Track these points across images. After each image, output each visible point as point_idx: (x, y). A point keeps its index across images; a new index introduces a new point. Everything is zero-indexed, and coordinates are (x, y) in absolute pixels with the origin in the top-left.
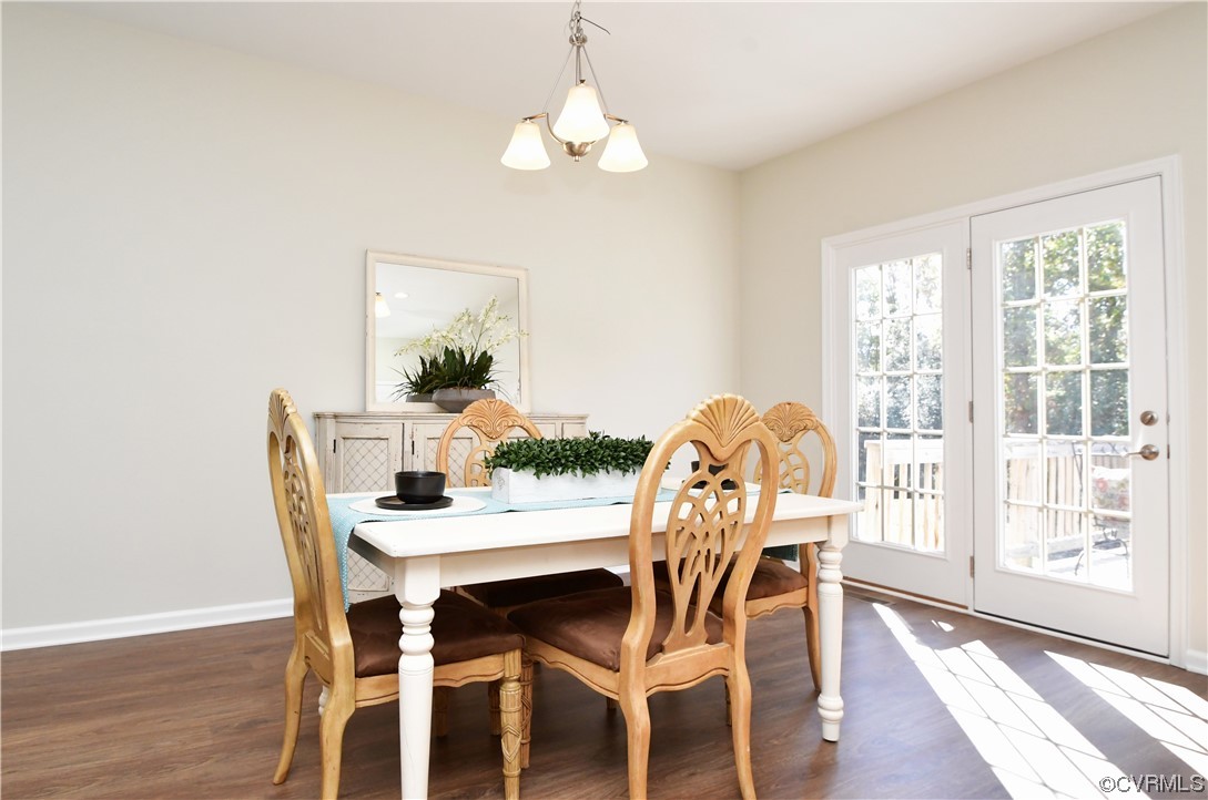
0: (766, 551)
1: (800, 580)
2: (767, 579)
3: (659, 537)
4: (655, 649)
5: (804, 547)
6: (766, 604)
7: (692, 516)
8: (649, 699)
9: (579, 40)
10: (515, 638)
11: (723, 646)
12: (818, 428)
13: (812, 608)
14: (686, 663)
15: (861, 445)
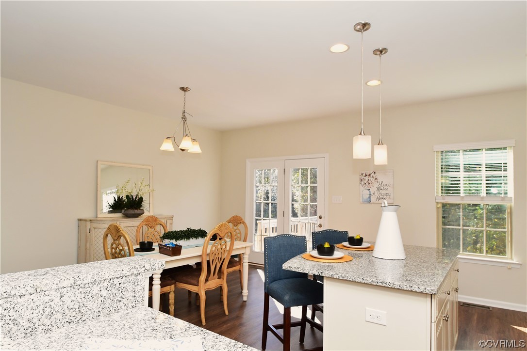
0: (231, 256)
1: (238, 263)
2: (231, 263)
3: (208, 254)
4: (207, 280)
5: (240, 255)
6: (231, 270)
7: (215, 250)
8: (205, 292)
9: (184, 118)
10: (173, 281)
11: (221, 279)
12: (244, 223)
13: (241, 270)
14: (213, 283)
15: (256, 222)
